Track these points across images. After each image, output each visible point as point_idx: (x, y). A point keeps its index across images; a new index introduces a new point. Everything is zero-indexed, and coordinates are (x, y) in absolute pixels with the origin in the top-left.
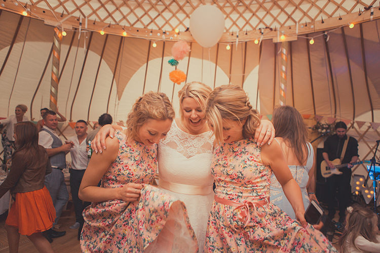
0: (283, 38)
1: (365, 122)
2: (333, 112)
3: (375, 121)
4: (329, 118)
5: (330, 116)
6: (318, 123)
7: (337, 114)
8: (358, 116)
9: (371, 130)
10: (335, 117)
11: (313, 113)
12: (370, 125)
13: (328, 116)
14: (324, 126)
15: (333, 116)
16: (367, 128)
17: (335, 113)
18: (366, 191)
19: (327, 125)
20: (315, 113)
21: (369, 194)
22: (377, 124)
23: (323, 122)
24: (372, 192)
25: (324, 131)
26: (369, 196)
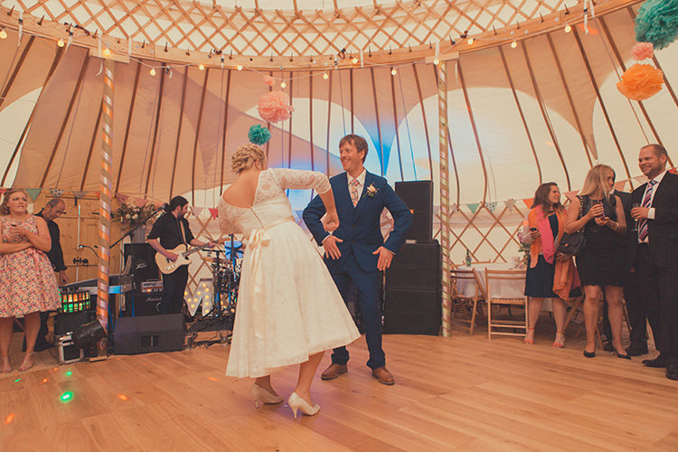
0: (107, 54)
2: (144, 192)
3: (196, 205)
5: (138, 196)
6: (124, 205)
7: (148, 194)
10: (145, 197)
11: (115, 190)
13: (137, 196)
14: (135, 210)
15: (143, 197)
18: (189, 300)
19: (138, 208)
20: (117, 191)
21: (192, 303)
22: (198, 208)
23: (131, 204)
24: (196, 300)
25: (136, 216)
26: (193, 306)
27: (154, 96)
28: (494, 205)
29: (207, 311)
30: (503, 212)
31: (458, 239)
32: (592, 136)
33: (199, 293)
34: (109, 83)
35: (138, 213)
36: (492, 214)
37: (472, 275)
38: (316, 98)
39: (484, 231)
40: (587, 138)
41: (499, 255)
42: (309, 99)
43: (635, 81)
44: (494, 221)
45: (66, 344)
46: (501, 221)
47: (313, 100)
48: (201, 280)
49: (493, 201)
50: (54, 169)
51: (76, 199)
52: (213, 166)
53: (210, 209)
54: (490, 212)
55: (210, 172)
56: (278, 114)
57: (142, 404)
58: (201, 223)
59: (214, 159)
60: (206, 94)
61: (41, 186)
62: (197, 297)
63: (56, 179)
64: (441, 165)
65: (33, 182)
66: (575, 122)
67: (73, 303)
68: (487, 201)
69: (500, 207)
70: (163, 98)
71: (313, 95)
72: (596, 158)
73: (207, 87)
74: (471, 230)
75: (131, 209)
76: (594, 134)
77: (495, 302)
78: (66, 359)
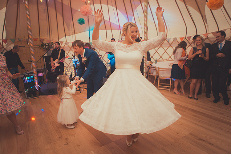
1: (63, 42)
2: (49, 37)
3: (67, 41)
4: (47, 40)
5: (47, 39)
6: (43, 43)
7: (51, 38)
8: (60, 39)
9: (66, 45)
10: (50, 39)
11: (39, 38)
12: (65, 43)
14: (46, 44)
15: (49, 39)
16: (64, 44)
17: (50, 38)
18: (68, 73)
19: (47, 44)
20: (40, 38)
21: (69, 73)
22: (68, 42)
23: (45, 42)
24: (70, 72)
25: (47, 47)
26: (69, 74)
27: (45, 7)
28: (169, 39)
29: (74, 76)
30: (172, 42)
31: (156, 51)
32: (205, 16)
33: (71, 70)
34: (27, 6)
35: (48, 46)
36: (168, 43)
37: (155, 69)
38: (103, 4)
39: (165, 49)
40: (204, 16)
41: (170, 57)
42: (100, 5)
43: (214, 3)
44: (169, 45)
45: (27, 93)
46: (171, 45)
47: (102, 5)
48: (71, 66)
49: (169, 38)
50: (18, 33)
51: (27, 41)
52: (70, 28)
53: (72, 42)
54: (168, 42)
55: (70, 30)
56: (87, 13)
57: (44, 117)
58: (69, 47)
59: (70, 26)
60: (63, 5)
61: (15, 38)
62: (70, 71)
63: (19, 36)
64: (144, 31)
65: (12, 37)
66: (199, 11)
67: (28, 80)
68: (167, 38)
69: (172, 40)
70: (48, 7)
71: (101, 3)
72: (207, 23)
73: (63, 2)
74: (161, 48)
75: (45, 44)
76: (206, 15)
77: (161, 78)
78: (28, 97)
